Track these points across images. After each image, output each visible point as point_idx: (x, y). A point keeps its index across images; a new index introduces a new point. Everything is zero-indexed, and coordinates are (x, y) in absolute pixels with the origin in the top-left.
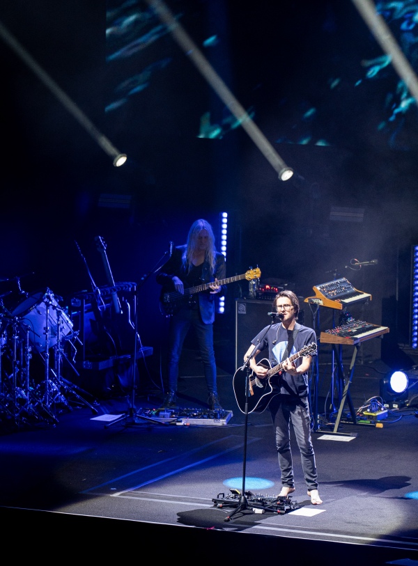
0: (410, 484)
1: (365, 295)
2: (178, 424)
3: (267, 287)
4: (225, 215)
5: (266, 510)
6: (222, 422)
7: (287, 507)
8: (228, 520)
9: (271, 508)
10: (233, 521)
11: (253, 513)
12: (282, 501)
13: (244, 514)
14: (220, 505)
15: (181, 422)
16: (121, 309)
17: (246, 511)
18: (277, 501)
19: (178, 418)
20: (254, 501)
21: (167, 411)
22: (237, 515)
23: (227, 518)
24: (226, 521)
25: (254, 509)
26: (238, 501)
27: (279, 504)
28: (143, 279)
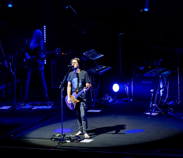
0: (125, 128)
1: (102, 55)
2: (33, 109)
3: (63, 53)
4: (45, 26)
5: (71, 141)
6: (50, 107)
7: (79, 140)
8: (57, 146)
9: (73, 140)
10: (59, 146)
11: (66, 142)
12: (77, 137)
13: (63, 143)
14: (53, 140)
15: (34, 108)
16: (7, 65)
17: (64, 142)
18: (75, 137)
19: (33, 106)
20: (66, 138)
21: (28, 104)
22: (61, 143)
23: (57, 145)
24: (56, 146)
25: (66, 141)
26: (60, 138)
27: (76, 138)
28: (16, 54)
